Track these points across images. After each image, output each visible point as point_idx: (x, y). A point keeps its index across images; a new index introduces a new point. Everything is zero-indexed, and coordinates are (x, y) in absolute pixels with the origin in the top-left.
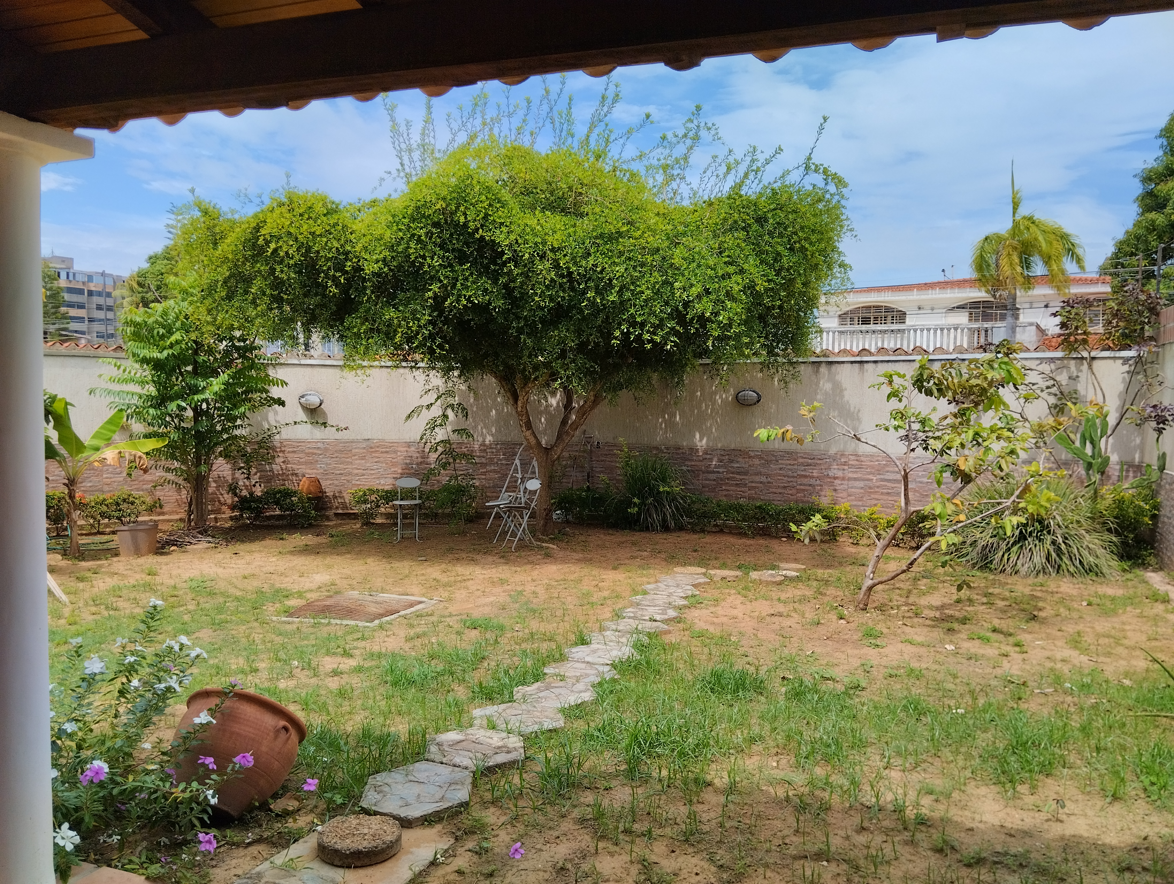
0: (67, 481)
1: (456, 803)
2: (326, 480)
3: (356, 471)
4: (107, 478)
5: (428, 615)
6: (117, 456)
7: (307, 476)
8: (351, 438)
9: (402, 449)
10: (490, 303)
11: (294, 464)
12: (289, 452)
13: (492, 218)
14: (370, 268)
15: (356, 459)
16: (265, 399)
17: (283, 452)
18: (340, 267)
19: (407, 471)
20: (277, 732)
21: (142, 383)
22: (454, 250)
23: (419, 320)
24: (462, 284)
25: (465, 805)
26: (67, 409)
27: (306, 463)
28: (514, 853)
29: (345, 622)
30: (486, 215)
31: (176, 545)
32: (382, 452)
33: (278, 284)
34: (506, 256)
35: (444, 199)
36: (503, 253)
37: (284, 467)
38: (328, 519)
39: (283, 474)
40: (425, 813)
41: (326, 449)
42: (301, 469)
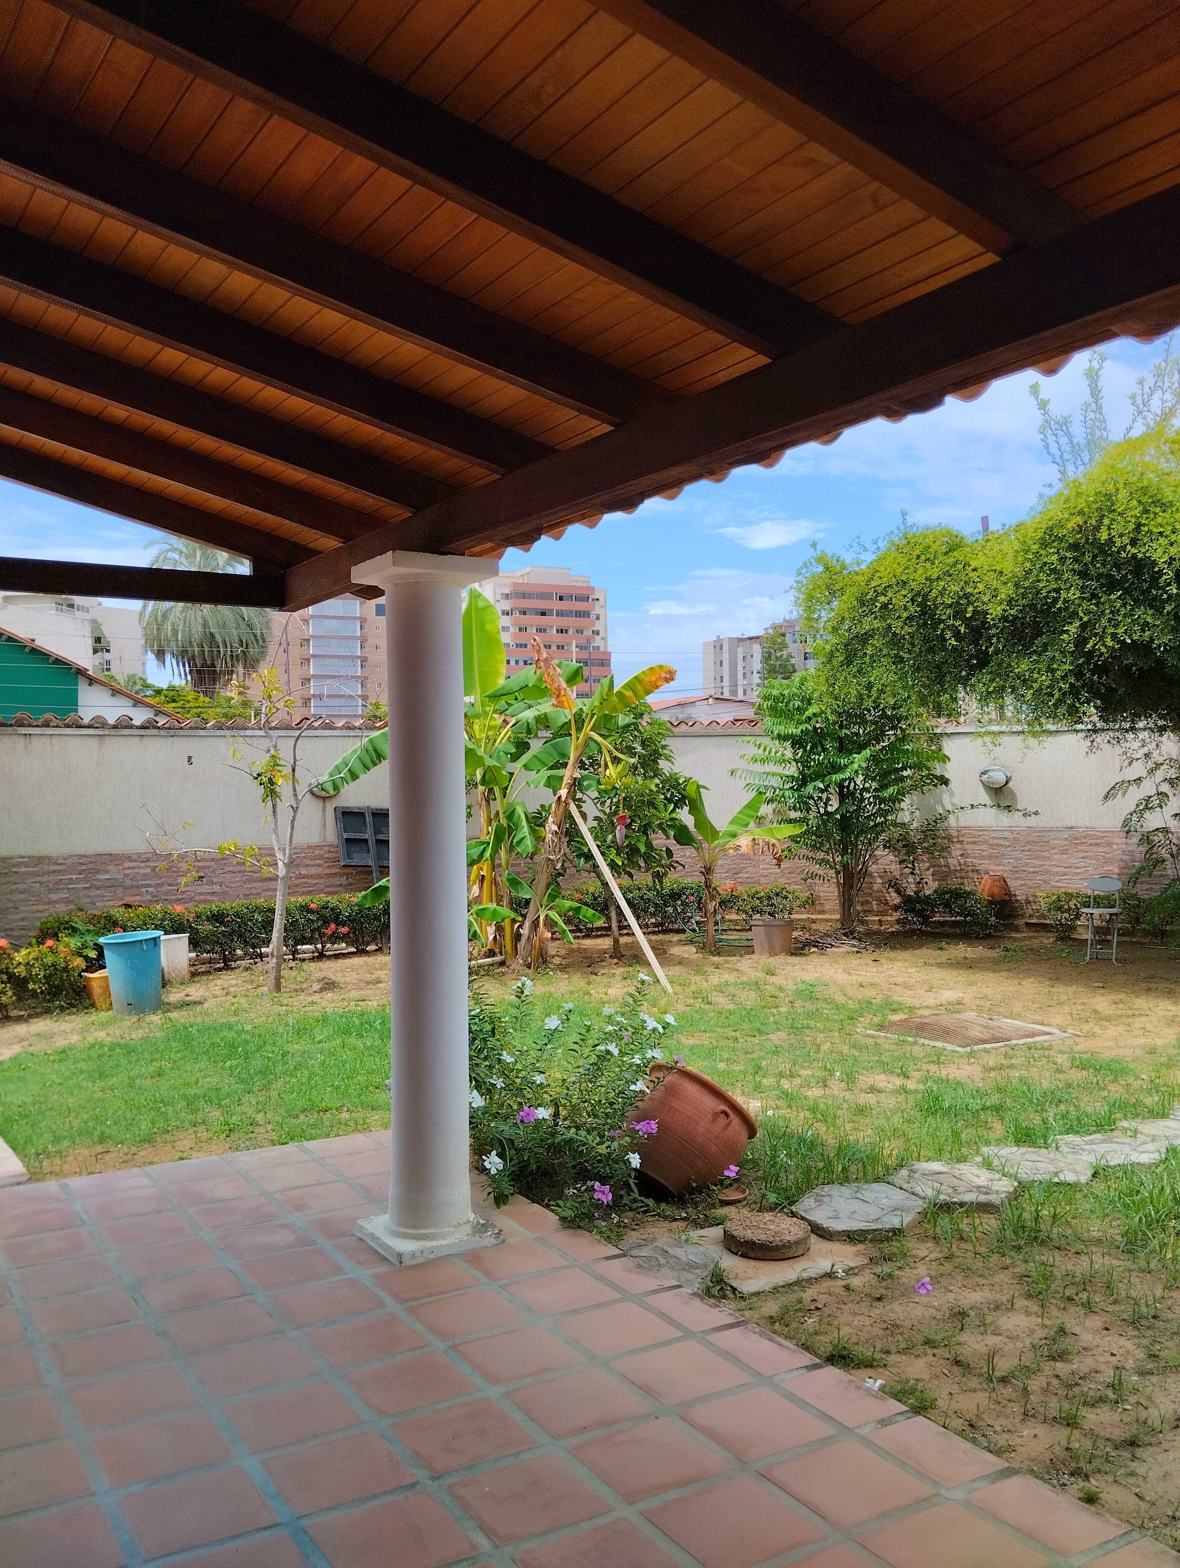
0: (703, 870)
1: (888, 1226)
2: (1016, 879)
3: (1056, 869)
4: (764, 869)
5: (1043, 1048)
6: (751, 843)
7: (992, 873)
8: (1048, 825)
9: (1119, 841)
10: (1152, 640)
11: (975, 857)
12: (968, 843)
13: (1146, 529)
14: (996, 611)
15: (1056, 853)
16: (928, 776)
17: (961, 842)
18: (959, 614)
19: (1127, 871)
20: (716, 1115)
21: (783, 761)
22: (1099, 576)
23: (1053, 671)
24: (1110, 620)
25: (897, 1232)
26: (700, 793)
27: (990, 857)
28: (919, 1288)
29: (933, 1043)
30: (1139, 526)
31: (817, 947)
32: (1091, 845)
33: (895, 641)
34: (1165, 577)
35: (1081, 513)
36: (1161, 573)
37: (962, 861)
38: (1017, 929)
39: (961, 870)
40: (849, 1229)
41: (1016, 840)
42: (985, 865)
